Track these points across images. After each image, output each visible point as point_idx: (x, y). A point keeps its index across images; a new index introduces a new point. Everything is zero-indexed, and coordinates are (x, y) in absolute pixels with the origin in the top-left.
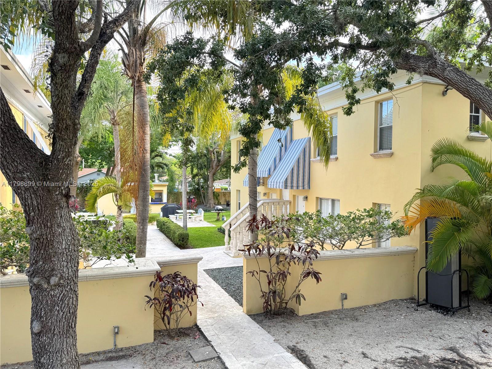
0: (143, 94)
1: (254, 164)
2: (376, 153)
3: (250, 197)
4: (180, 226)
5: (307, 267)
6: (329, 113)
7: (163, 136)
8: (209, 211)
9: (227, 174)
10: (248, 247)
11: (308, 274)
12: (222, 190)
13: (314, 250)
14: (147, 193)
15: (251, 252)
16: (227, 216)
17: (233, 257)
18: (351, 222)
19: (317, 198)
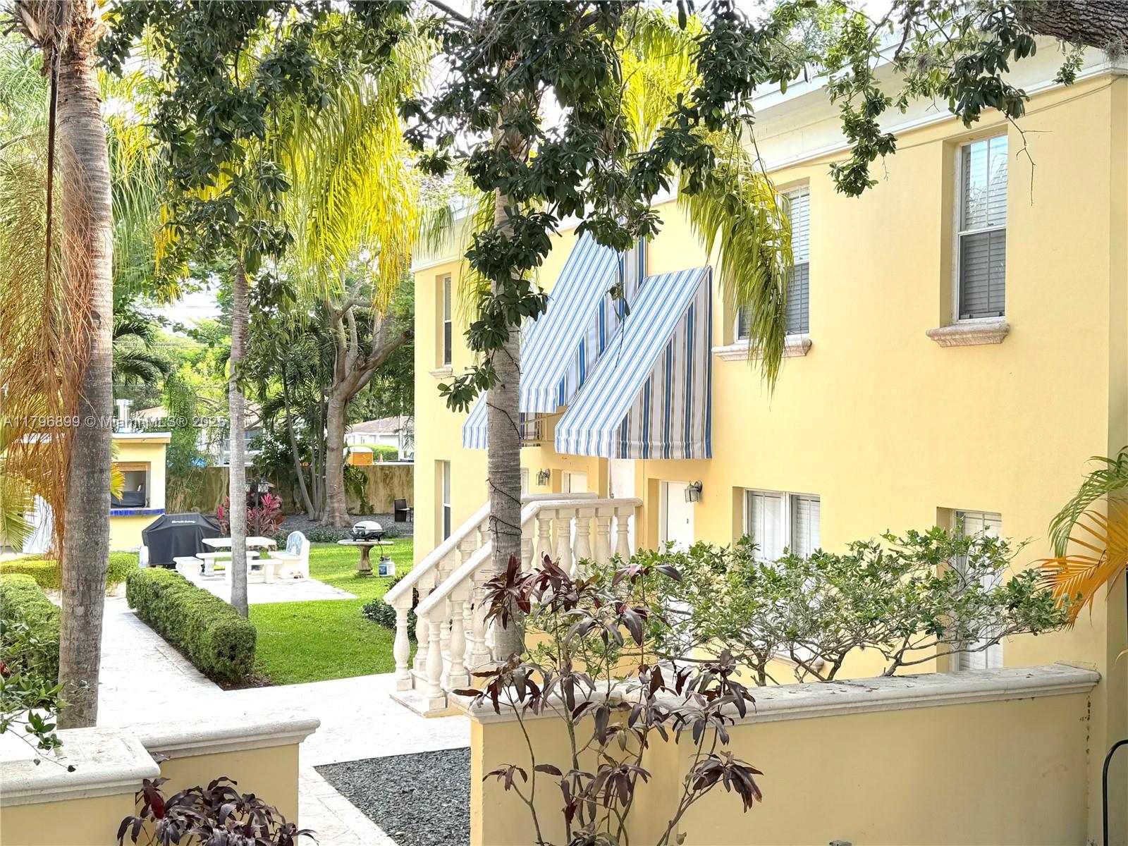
0: (87, 104)
1: (509, 368)
2: (948, 329)
3: (495, 490)
4: (218, 600)
5: (707, 748)
6: (778, 180)
7: (170, 269)
8: (330, 540)
9: (397, 399)
10: (492, 680)
11: (714, 773)
12: (376, 458)
13: (735, 686)
14: (100, 481)
15: (502, 698)
16: (398, 559)
17: (428, 715)
18: (862, 578)
19: (738, 491)
